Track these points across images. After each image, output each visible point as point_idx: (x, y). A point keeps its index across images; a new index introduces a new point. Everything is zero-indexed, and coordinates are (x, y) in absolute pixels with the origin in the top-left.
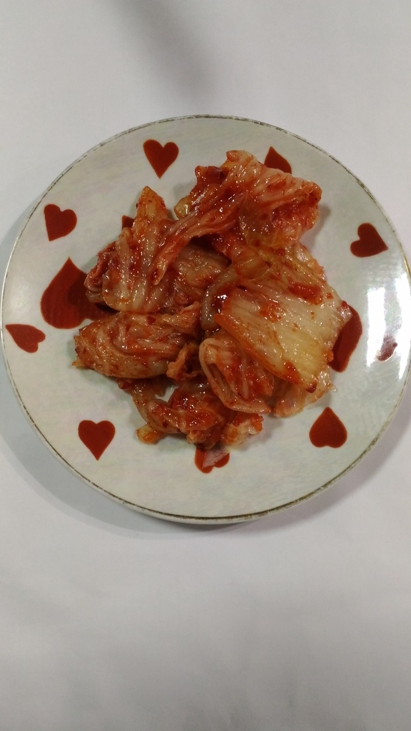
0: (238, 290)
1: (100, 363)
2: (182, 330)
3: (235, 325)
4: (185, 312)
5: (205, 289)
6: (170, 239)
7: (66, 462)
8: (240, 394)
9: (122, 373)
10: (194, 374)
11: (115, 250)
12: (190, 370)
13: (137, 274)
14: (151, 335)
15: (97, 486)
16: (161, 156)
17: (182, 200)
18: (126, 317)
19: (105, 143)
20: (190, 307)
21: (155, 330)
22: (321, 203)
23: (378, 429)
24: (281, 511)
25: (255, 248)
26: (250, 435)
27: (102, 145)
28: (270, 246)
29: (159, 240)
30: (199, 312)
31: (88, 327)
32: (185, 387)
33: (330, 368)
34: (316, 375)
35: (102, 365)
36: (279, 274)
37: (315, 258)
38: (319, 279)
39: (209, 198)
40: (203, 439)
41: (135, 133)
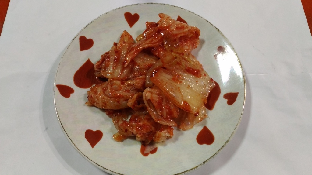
0: (162, 69)
1: (98, 102)
2: (136, 87)
3: (160, 83)
4: (138, 79)
5: (148, 70)
6: (132, 49)
7: (77, 148)
8: (162, 116)
9: (108, 107)
10: (141, 106)
11: (109, 54)
12: (139, 104)
13: (117, 62)
14: (122, 89)
15: (91, 160)
16: (132, 19)
17: (140, 36)
18: (111, 81)
19: (108, 13)
20: (141, 77)
21: (124, 87)
22: (200, 37)
23: (229, 135)
25: (170, 52)
26: (168, 138)
27: (106, 13)
28: (177, 52)
29: (128, 49)
30: (145, 79)
31: (93, 87)
32: (137, 113)
33: (206, 109)
34: (198, 108)
35: (98, 103)
36: (181, 62)
37: (198, 61)
38: (200, 68)
39: (151, 32)
40: (144, 138)
41: (121, 9)
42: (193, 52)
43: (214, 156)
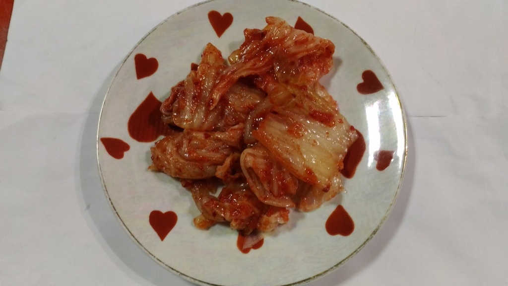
0: (272, 114)
1: (168, 167)
2: (230, 144)
3: (268, 139)
4: (232, 130)
5: (247, 114)
6: (222, 78)
7: (138, 242)
8: (271, 192)
9: (184, 175)
10: (237, 176)
11: (183, 86)
12: (233, 172)
13: (198, 102)
14: (206, 146)
15: (160, 261)
16: (221, 22)
17: (234, 53)
18: (188, 133)
19: (181, 12)
20: (236, 127)
21: (209, 143)
22: (335, 55)
23: (378, 222)
24: (302, 284)
25: (285, 85)
26: (279, 225)
27: (178, 13)
28: (296, 84)
29: (215, 79)
30: (243, 130)
31: (160, 141)
32: (231, 186)
33: (342, 176)
34: (329, 178)
35: (169, 169)
36: (302, 103)
37: (330, 94)
38: (333, 109)
39: (253, 50)
40: (243, 226)
41: (202, 6)
42: (322, 81)
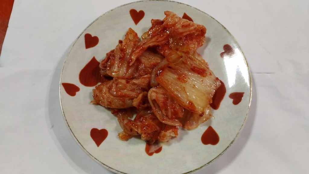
0: (168, 68)
1: (103, 101)
2: (141, 86)
3: (165, 82)
4: (143, 78)
5: (153, 69)
6: (138, 47)
7: (83, 147)
8: (167, 116)
9: (113, 106)
10: (146, 105)
11: (114, 52)
12: (144, 103)
13: (122, 61)
14: (127, 88)
15: (96, 159)
16: (137, 16)
17: (145, 33)
18: (116, 80)
20: (146, 76)
21: (129, 86)
22: (206, 35)
23: (234, 136)
25: (176, 51)
26: (172, 138)
27: (112, 10)
28: (182, 50)
29: (133, 48)
30: (150, 78)
31: (99, 85)
32: (142, 113)
33: (211, 108)
34: (204, 108)
35: (104, 102)
36: (186, 61)
37: (204, 59)
38: (206, 67)
39: (157, 30)
40: (149, 138)
41: (126, 6)
42: (199, 50)
43: (219, 157)
